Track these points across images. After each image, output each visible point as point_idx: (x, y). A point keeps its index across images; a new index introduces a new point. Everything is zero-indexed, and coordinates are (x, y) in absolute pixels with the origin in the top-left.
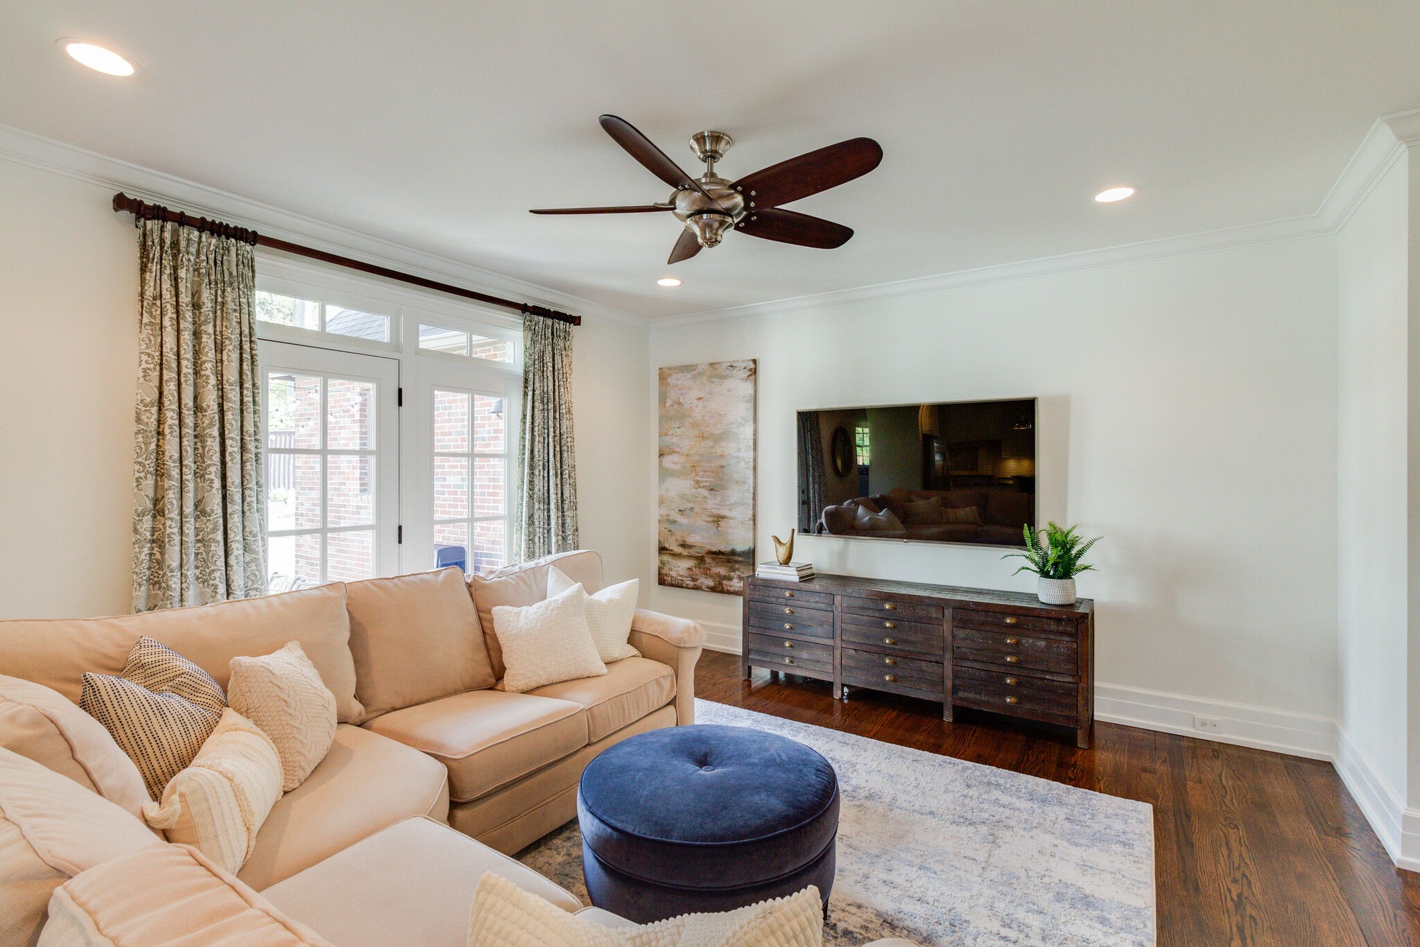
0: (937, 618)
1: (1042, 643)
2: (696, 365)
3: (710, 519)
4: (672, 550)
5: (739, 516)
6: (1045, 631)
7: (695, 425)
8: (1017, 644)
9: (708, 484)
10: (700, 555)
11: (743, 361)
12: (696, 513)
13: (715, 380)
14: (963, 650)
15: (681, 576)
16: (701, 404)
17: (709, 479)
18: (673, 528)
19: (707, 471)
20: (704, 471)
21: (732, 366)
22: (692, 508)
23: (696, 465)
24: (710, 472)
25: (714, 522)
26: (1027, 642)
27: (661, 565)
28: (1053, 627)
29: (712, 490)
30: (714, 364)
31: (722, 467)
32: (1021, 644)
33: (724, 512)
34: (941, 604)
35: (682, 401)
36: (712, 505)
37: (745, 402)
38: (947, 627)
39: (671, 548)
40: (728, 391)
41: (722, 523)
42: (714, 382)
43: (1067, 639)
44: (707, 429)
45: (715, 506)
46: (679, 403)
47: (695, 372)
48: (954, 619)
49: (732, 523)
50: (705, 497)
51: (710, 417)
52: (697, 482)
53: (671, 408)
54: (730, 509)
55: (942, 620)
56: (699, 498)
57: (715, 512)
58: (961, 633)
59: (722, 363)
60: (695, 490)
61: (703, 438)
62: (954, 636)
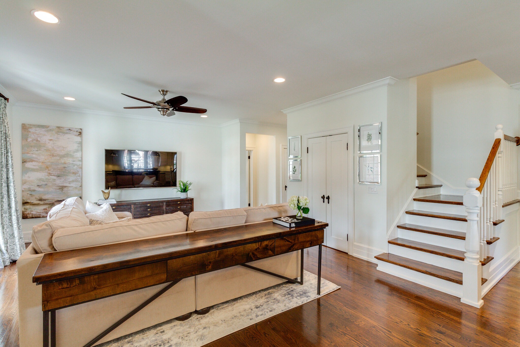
0: (162, 206)
1: (185, 206)
2: (49, 126)
3: (57, 188)
4: (33, 203)
5: (74, 185)
6: (186, 204)
7: (48, 150)
8: (180, 208)
9: (56, 174)
10: (52, 203)
11: (76, 129)
12: (49, 186)
13: (61, 134)
14: (168, 212)
15: (39, 213)
16: (51, 142)
17: (57, 172)
18: (33, 193)
19: (56, 169)
20: (53, 169)
21: (70, 130)
22: (47, 184)
23: (49, 166)
24: (57, 169)
25: (60, 189)
26: (182, 207)
27: (24, 210)
28: (187, 202)
29: (58, 176)
30: (59, 127)
31: (64, 167)
32: (181, 207)
33: (65, 185)
34: (162, 202)
35: (39, 139)
36: (59, 182)
37: (77, 144)
38: (164, 207)
39: (32, 202)
40: (68, 139)
41: (65, 189)
42: (59, 134)
43: (190, 204)
44: (55, 152)
45: (60, 183)
46: (37, 141)
47: (48, 129)
48: (166, 205)
49: (70, 188)
50: (55, 179)
51: (57, 148)
52: (50, 173)
53: (31, 142)
54: (69, 183)
55: (163, 206)
56: (51, 180)
57: (60, 185)
58: (168, 208)
59: (64, 127)
60: (48, 177)
61: (53, 156)
62: (166, 209)
